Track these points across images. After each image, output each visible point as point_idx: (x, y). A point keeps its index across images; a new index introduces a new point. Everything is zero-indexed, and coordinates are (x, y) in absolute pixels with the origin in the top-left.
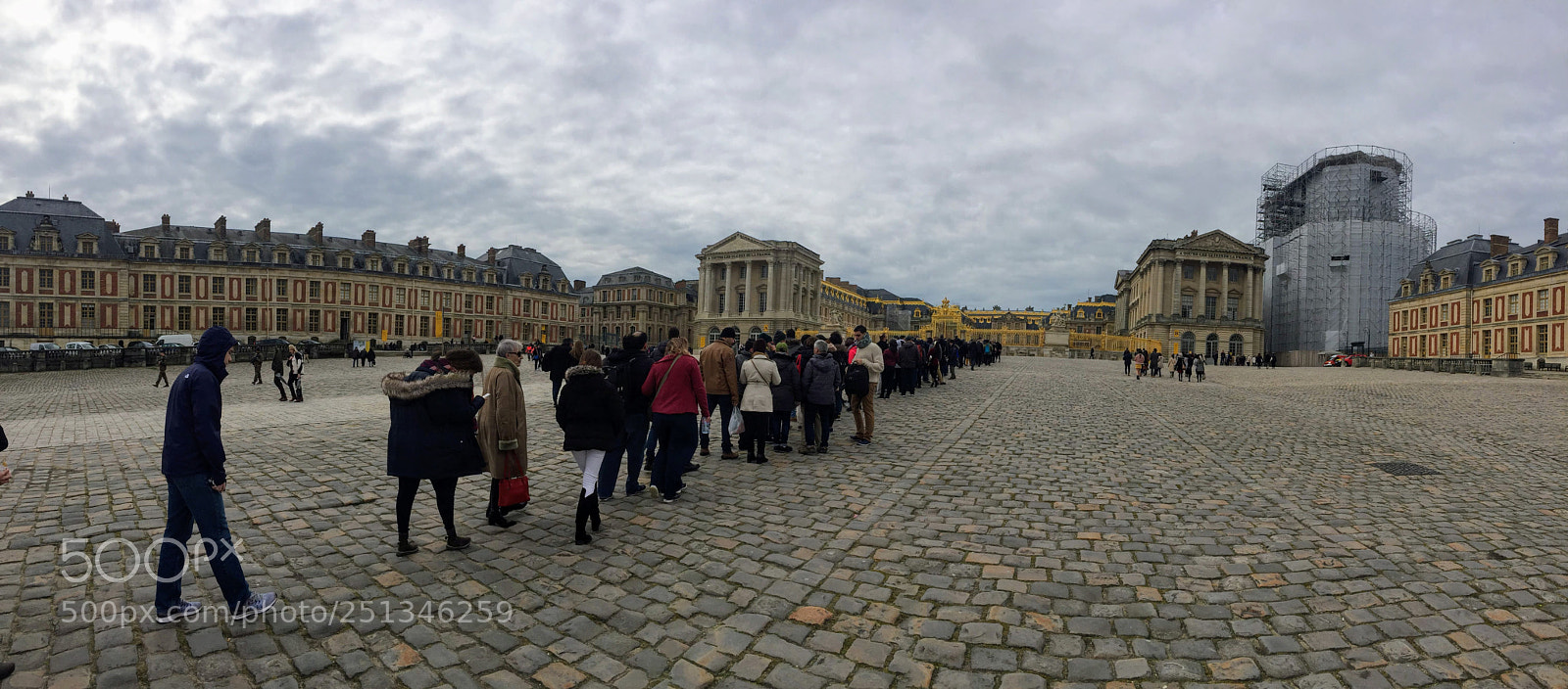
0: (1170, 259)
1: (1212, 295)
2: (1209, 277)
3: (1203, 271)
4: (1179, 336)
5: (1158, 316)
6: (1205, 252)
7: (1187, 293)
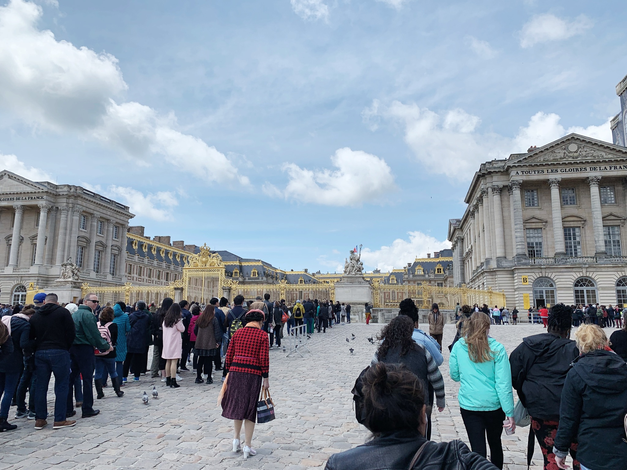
0: (506, 183)
1: (572, 224)
2: (564, 201)
3: (555, 192)
4: (529, 284)
5: (499, 259)
6: (554, 166)
7: (534, 225)
